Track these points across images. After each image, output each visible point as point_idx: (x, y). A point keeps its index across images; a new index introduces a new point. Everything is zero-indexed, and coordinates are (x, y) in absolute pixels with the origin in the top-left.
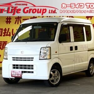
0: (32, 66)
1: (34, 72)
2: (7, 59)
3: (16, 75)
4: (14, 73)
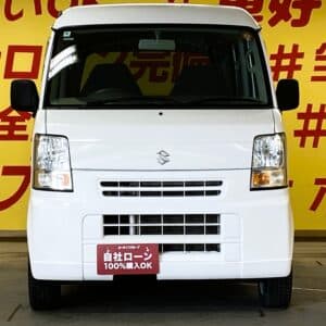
1: (222, 247)
2: (72, 191)
3: (125, 263)
4: (118, 256)
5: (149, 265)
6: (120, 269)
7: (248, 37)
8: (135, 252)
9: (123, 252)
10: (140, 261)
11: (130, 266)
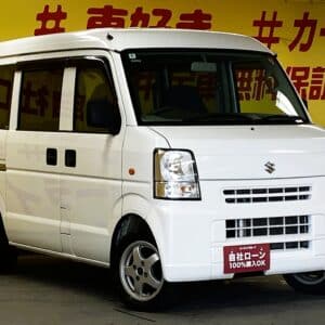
0: (304, 219)
2: (200, 199)
3: (245, 261)
4: (240, 255)
5: (263, 263)
6: (242, 268)
7: (270, 60)
8: (252, 252)
9: (244, 252)
10: (256, 259)
11: (249, 264)
